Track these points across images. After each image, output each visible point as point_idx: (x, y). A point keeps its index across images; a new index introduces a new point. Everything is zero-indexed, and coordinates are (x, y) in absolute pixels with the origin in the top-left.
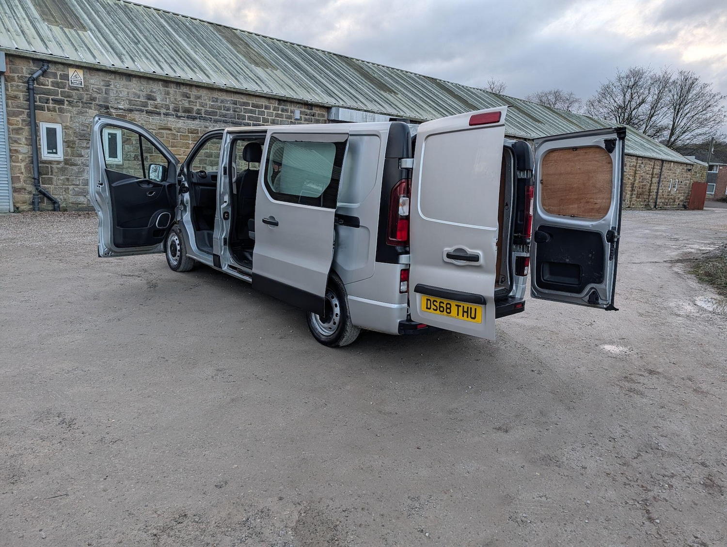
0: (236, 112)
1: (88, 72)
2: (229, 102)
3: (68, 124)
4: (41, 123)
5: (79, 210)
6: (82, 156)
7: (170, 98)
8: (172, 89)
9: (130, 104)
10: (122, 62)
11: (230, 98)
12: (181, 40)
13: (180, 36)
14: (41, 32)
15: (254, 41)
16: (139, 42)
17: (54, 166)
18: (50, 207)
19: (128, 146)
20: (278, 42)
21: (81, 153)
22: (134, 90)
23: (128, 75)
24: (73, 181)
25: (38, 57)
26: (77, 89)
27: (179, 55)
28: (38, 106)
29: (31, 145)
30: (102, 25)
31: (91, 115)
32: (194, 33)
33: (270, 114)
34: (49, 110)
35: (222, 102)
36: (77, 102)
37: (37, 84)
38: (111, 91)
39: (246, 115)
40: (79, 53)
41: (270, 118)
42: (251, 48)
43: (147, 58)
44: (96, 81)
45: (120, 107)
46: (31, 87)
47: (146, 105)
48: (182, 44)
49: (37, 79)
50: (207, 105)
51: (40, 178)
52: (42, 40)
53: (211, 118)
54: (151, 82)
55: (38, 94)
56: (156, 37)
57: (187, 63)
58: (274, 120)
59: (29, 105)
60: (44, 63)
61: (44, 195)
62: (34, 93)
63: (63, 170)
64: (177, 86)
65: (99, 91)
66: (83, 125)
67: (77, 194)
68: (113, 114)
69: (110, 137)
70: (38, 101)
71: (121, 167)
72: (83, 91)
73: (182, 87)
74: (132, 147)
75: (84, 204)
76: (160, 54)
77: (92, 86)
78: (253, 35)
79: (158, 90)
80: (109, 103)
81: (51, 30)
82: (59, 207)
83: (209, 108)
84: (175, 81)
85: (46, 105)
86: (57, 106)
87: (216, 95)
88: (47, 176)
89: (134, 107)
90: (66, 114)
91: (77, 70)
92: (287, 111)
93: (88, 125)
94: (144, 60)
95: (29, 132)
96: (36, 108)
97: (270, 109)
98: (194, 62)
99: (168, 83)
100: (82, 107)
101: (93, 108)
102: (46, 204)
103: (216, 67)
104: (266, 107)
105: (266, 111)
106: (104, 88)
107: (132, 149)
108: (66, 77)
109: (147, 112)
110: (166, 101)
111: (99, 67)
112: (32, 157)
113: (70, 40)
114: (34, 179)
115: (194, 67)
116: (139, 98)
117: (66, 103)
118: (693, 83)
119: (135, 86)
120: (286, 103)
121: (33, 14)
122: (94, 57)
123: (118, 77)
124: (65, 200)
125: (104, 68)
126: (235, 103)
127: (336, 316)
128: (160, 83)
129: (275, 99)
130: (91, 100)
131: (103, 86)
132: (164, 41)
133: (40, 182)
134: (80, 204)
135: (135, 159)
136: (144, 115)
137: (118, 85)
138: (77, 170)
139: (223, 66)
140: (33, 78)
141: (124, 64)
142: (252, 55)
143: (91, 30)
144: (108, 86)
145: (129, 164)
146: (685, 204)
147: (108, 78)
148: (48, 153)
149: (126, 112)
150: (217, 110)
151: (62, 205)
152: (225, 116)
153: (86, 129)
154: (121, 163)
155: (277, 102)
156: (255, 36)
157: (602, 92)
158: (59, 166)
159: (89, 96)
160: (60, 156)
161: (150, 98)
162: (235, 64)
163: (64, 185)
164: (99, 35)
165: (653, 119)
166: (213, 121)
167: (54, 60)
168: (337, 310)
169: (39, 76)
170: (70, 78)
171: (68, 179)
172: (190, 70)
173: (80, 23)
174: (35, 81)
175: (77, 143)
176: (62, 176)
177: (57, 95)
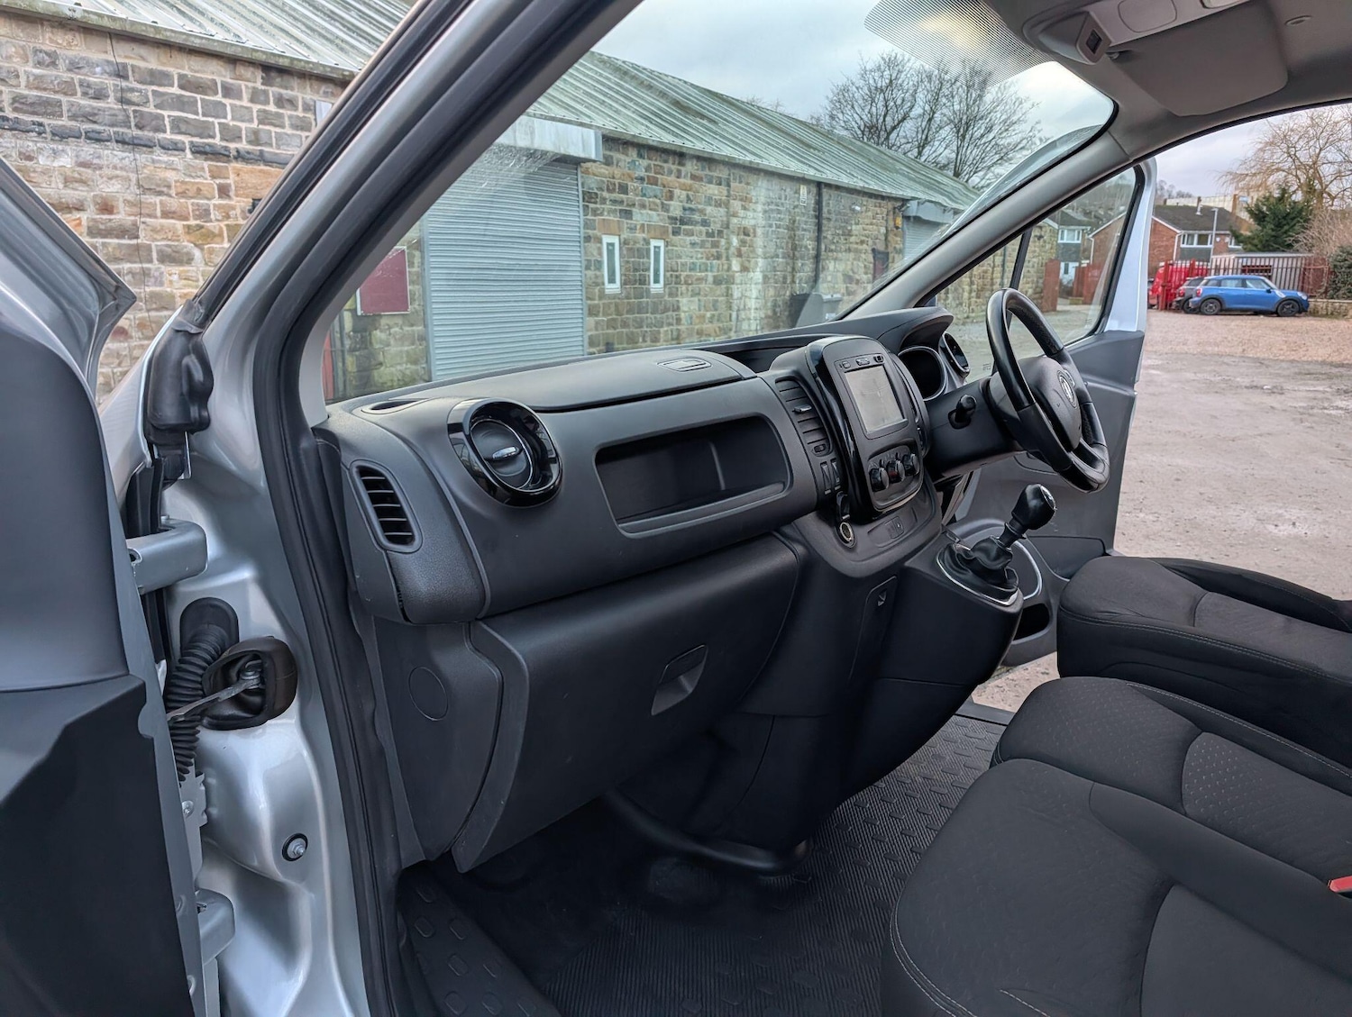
0: (130, 103)
2: (98, 70)
11: (104, 56)
33: (241, 114)
35: (74, 66)
39: (165, 113)
41: (243, 125)
50: (17, 76)
53: (40, 124)
58: (256, 132)
83: (28, 87)
87: (48, 40)
92: (292, 103)
97: (239, 97)
104: (228, 91)
105: (227, 101)
120: (286, 77)
126: (121, 73)
129: (251, 63)
150: (58, 97)
152: (89, 117)
155: (259, 74)
166: (49, 136)
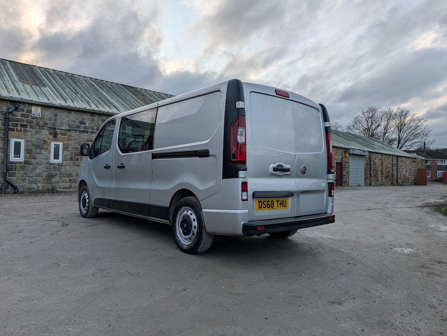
1: (44, 108)
3: (29, 139)
4: (11, 139)
5: (31, 193)
6: (36, 159)
7: (94, 123)
8: (96, 118)
9: (69, 126)
10: (66, 102)
12: (104, 93)
13: (103, 91)
14: (18, 87)
15: (148, 93)
16: (78, 93)
17: (17, 165)
18: (12, 191)
19: (67, 152)
20: (162, 95)
21: (36, 157)
22: (72, 118)
23: (69, 110)
24: (29, 174)
25: (13, 100)
26: (36, 118)
27: (102, 100)
28: (10, 128)
29: (4, 152)
30: (56, 84)
31: (44, 134)
32: (112, 89)
34: (17, 131)
36: (36, 126)
37: (11, 115)
38: (58, 119)
40: (39, 98)
42: (146, 97)
43: (82, 101)
44: (49, 114)
45: (63, 128)
46: (7, 117)
47: (79, 127)
48: (104, 95)
49: (11, 112)
51: (8, 173)
52: (18, 91)
54: (83, 114)
55: (11, 121)
56: (89, 91)
57: (106, 104)
59: (5, 128)
60: (16, 103)
61: (9, 183)
62: (9, 121)
63: (23, 168)
64: (99, 116)
65: (50, 119)
66: (38, 139)
67: (31, 183)
68: (58, 132)
69: (55, 146)
70: (11, 125)
71: (61, 165)
72: (40, 119)
73: (102, 116)
74: (69, 152)
75: (35, 189)
76: (90, 99)
77: (46, 116)
78: (148, 91)
79: (87, 117)
80: (56, 127)
81: (24, 86)
82: (18, 191)
84: (98, 112)
85: (15, 128)
86: (23, 129)
88: (12, 171)
89: (72, 128)
90: (28, 133)
91: (37, 107)
93: (41, 139)
94: (80, 102)
95: (3, 144)
96: (9, 129)
98: (111, 103)
99: (94, 114)
100: (39, 129)
101: (46, 129)
102: (10, 189)
103: (124, 106)
106: (53, 118)
107: (69, 154)
108: (30, 111)
109: (80, 131)
110: (92, 125)
111: (51, 105)
112: (4, 160)
113: (35, 91)
114: (3, 173)
115: (111, 105)
116: (75, 123)
117: (29, 126)
118: (406, 114)
119: (73, 116)
121: (14, 79)
122: (49, 100)
123: (63, 111)
124: (23, 186)
125: (54, 105)
127: (195, 228)
128: (89, 114)
130: (45, 124)
131: (53, 116)
132: (93, 93)
133: (7, 175)
134: (32, 189)
135: (70, 160)
136: (78, 133)
137: (63, 116)
138: (32, 168)
139: (128, 105)
140: (9, 112)
141: (67, 104)
142: (146, 100)
143: (49, 87)
144: (56, 116)
145: (66, 163)
146: (415, 182)
147: (56, 111)
148: (14, 157)
149: (67, 131)
151: (20, 190)
153: (40, 142)
154: (61, 162)
156: (149, 91)
157: (354, 121)
158: (20, 165)
159: (43, 122)
160: (22, 159)
161: (82, 123)
162: (136, 105)
163: (23, 177)
164: (54, 89)
165: (387, 135)
167: (23, 101)
168: (195, 224)
169: (13, 111)
170: (32, 111)
171: (26, 173)
172: (108, 107)
173: (43, 83)
174: (10, 114)
175: (33, 150)
176: (22, 171)
177: (24, 122)
